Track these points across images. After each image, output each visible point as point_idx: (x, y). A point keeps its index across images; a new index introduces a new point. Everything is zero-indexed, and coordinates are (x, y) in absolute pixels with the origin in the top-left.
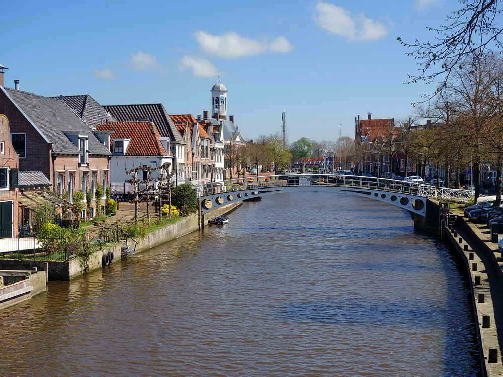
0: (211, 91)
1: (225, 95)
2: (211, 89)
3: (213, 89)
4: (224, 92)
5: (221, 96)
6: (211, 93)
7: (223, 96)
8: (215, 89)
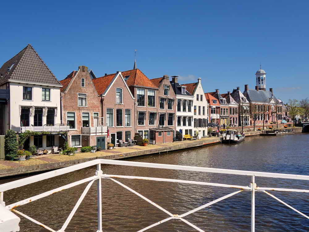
0: (256, 74)
1: (265, 76)
2: (256, 73)
3: (257, 73)
4: (263, 74)
5: (261, 76)
6: (256, 75)
7: (263, 76)
8: (258, 73)
